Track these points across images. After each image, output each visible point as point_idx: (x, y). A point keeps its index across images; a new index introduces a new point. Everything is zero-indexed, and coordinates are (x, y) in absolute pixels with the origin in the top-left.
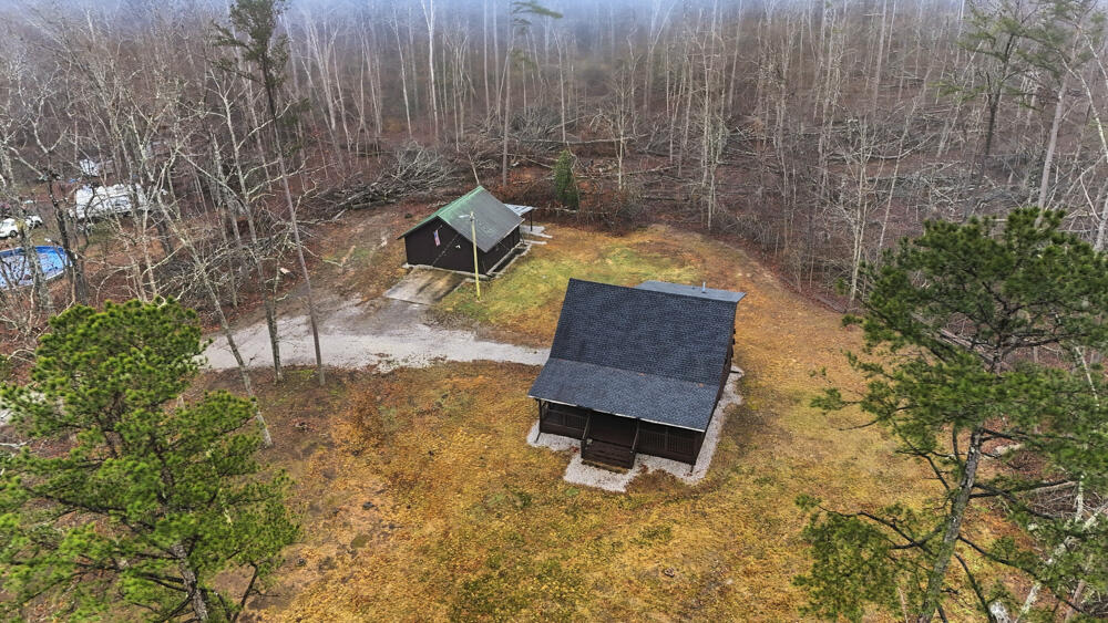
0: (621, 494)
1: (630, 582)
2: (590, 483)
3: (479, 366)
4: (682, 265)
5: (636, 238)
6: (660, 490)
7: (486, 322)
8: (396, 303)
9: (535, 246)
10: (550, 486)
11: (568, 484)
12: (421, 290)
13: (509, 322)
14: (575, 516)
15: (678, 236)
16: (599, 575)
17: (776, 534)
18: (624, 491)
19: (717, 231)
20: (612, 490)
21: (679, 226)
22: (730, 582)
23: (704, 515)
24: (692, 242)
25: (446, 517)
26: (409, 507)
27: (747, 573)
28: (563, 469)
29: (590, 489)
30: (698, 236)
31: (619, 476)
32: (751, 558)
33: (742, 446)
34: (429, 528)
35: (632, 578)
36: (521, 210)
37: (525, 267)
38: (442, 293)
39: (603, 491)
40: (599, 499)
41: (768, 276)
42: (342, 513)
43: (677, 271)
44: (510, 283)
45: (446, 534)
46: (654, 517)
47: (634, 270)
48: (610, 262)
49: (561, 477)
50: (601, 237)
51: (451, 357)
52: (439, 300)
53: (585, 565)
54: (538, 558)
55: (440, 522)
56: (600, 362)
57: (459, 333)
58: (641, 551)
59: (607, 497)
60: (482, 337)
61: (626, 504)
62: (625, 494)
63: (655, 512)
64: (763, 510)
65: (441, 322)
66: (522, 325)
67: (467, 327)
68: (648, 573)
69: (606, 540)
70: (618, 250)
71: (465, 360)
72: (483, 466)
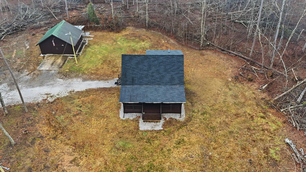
0: (162, 130)
1: (180, 163)
2: (150, 129)
3: (88, 92)
4: (143, 41)
5: (124, 33)
6: (174, 125)
7: (84, 73)
8: (44, 71)
9: (89, 41)
10: (136, 134)
11: (142, 131)
12: (52, 64)
13: (93, 72)
14: (150, 143)
15: (137, 30)
16: (168, 164)
17: (216, 132)
18: (162, 129)
19: (149, 27)
20: (158, 129)
21: (137, 27)
22: (210, 154)
23: (191, 131)
24: (142, 32)
25: (102, 156)
26: (86, 156)
27: (214, 149)
28: (138, 126)
29: (151, 131)
30: (144, 30)
31: (158, 123)
32: (213, 143)
33: (191, 103)
34: (98, 163)
35: (180, 162)
36: (81, 27)
37: (89, 49)
38: (61, 64)
39: (155, 131)
40: (155, 134)
41: (172, 41)
42: (60, 166)
43: (143, 43)
44: (86, 57)
45: (106, 164)
46: (176, 136)
47: (129, 45)
48: (119, 43)
49: (138, 129)
50: (111, 34)
51: (76, 90)
52: (61, 67)
53: (162, 161)
54: (145, 164)
55: (101, 159)
56: (141, 84)
57: (75, 80)
58: (178, 150)
59: (158, 132)
60: (85, 80)
61: (165, 134)
62: (163, 130)
63: (176, 134)
64: (208, 124)
65: (66, 76)
66: (98, 72)
67: (77, 76)
68: (184, 158)
69: (165, 149)
70: (120, 38)
71: (83, 90)
72: (108, 131)
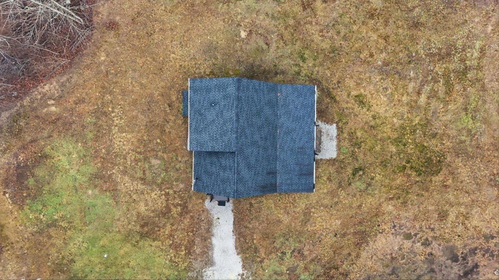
0: (337, 126)
1: (395, 105)
2: (335, 143)
3: (244, 249)
6: (327, 107)
7: (188, 269)
10: (344, 162)
11: (338, 155)
13: (183, 253)
14: (361, 142)
16: (395, 120)
17: (341, 47)
18: (335, 125)
20: (336, 131)
22: (380, 63)
23: (339, 82)
25: (380, 205)
26: (379, 226)
27: (371, 55)
28: (329, 160)
29: (339, 141)
31: (323, 130)
32: (362, 56)
33: (276, 74)
34: (391, 208)
35: (392, 105)
39: (338, 135)
40: (345, 135)
42: (394, 255)
45: (391, 199)
46: (349, 105)
49: (334, 159)
51: (239, 271)
53: (391, 128)
54: (394, 150)
55: (384, 205)
58: (375, 105)
59: (342, 132)
60: (208, 263)
61: (344, 121)
62: (337, 123)
63: (345, 105)
64: (325, 55)
66: (184, 242)
68: (388, 99)
69: (372, 123)
72: (336, 203)
